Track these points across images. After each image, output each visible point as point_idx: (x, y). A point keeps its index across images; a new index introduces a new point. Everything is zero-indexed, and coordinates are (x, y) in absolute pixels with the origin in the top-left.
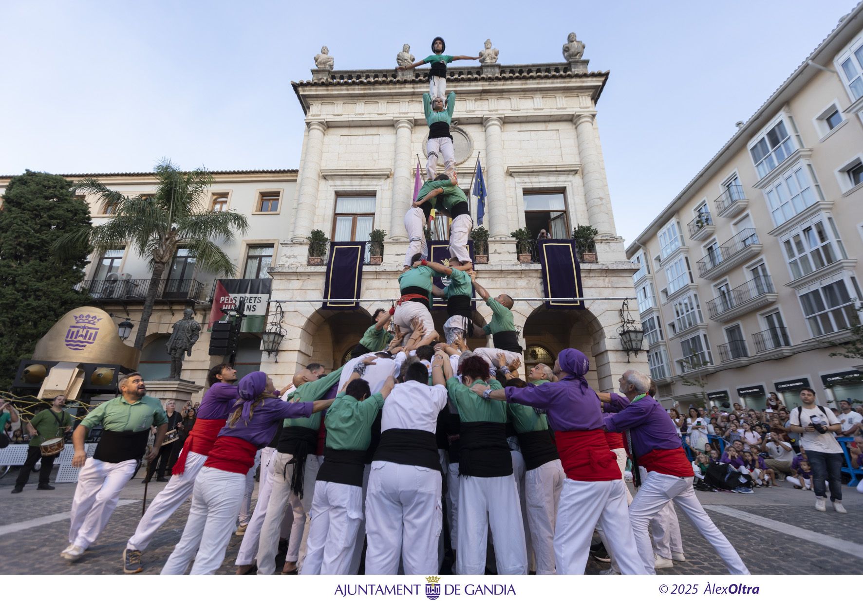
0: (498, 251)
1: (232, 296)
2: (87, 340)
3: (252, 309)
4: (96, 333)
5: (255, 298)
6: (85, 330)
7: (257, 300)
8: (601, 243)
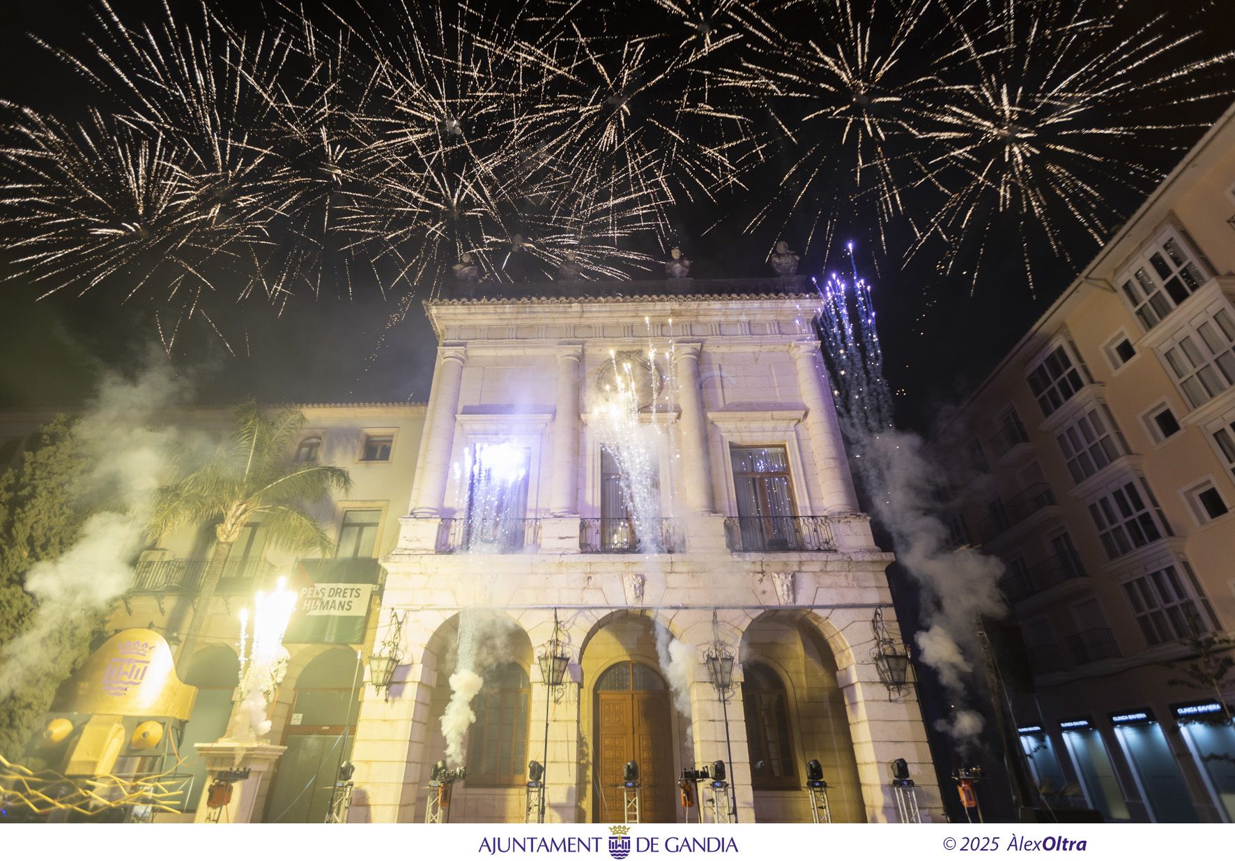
0: (697, 534)
1: (319, 586)
2: (132, 679)
3: (346, 606)
4: (145, 668)
5: (352, 589)
6: (131, 665)
7: (354, 593)
8: (839, 521)
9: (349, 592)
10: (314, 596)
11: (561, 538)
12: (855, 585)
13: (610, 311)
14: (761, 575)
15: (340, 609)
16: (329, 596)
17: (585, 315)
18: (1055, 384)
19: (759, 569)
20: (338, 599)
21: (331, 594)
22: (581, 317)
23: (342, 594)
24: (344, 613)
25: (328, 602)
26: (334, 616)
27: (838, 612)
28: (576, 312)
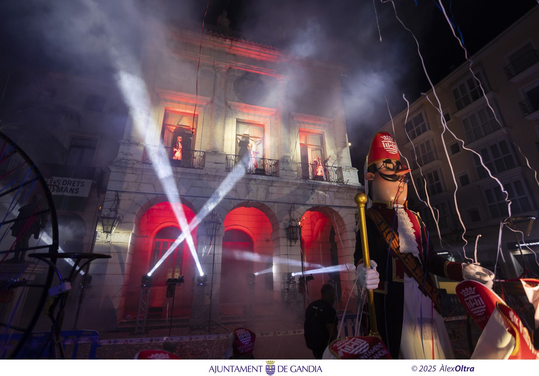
0: (285, 169)
1: (55, 178)
3: (75, 191)
5: (79, 182)
7: (80, 184)
8: (346, 170)
9: (77, 183)
10: (52, 184)
11: (216, 163)
12: (350, 199)
13: (246, 49)
14: (311, 191)
15: (71, 192)
16: (63, 184)
17: (232, 48)
18: (415, 129)
19: (311, 188)
20: (69, 187)
21: (64, 183)
22: (230, 48)
23: (72, 184)
24: (74, 195)
25: (62, 188)
26: (67, 196)
27: (342, 209)
28: (228, 45)
